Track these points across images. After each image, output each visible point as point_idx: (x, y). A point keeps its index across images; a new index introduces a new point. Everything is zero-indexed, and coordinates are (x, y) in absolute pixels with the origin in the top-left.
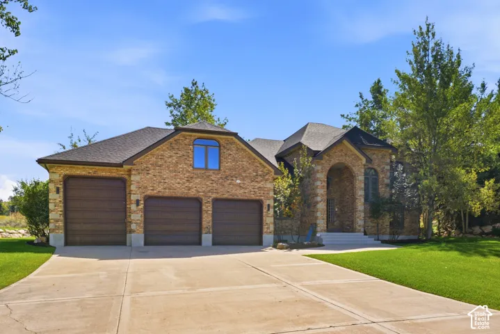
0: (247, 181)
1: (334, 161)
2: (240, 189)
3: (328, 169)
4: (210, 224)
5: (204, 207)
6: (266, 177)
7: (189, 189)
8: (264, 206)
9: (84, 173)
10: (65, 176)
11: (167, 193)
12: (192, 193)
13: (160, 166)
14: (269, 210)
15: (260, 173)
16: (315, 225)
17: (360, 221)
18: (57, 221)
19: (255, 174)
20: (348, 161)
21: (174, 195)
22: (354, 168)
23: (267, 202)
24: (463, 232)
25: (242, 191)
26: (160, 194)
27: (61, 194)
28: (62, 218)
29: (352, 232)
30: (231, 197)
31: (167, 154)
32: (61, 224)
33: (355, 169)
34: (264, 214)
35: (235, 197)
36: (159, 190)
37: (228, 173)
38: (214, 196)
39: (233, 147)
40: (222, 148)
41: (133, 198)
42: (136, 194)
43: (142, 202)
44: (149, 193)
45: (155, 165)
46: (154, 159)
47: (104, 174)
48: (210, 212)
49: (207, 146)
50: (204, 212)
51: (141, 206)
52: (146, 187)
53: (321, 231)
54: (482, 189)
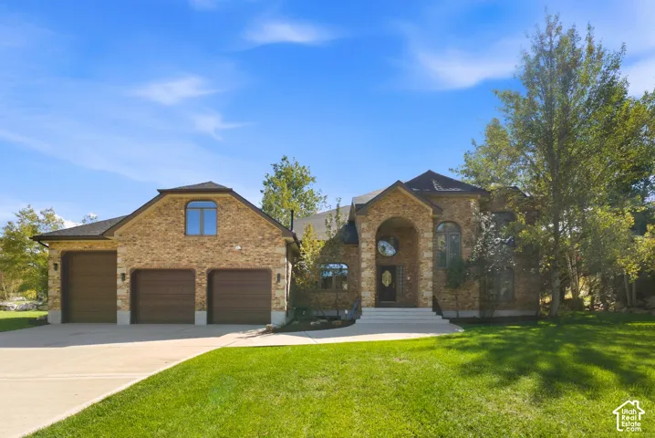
0: (251, 248)
1: (386, 216)
2: (241, 256)
3: (377, 226)
4: (205, 299)
5: (197, 280)
6: (276, 241)
7: (180, 259)
8: (273, 277)
9: (80, 248)
10: (63, 252)
11: (155, 265)
12: (184, 264)
13: (148, 235)
14: (279, 281)
15: (268, 235)
16: (359, 299)
17: (426, 293)
18: (55, 298)
19: (261, 237)
20: (407, 214)
21: (163, 267)
22: (416, 223)
23: (275, 272)
24: (629, 304)
25: (244, 259)
26: (148, 267)
27: (59, 271)
28: (59, 295)
29: (416, 307)
30: (229, 267)
31: (156, 221)
32: (58, 301)
33: (418, 225)
34: (273, 286)
35: (236, 267)
36: (146, 262)
37: (226, 238)
38: (209, 266)
39: (234, 207)
40: (219, 209)
41: (119, 271)
42: (122, 268)
43: (128, 276)
44: (136, 265)
45: (143, 234)
46: (141, 228)
47: (99, 248)
48: (205, 285)
49: (202, 208)
50: (197, 285)
51: (128, 281)
52: (132, 260)
53: (368, 306)
54: (639, 238)
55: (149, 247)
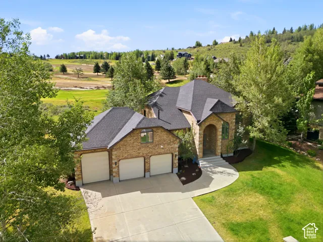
0: (166, 146)
4: (149, 168)
5: (146, 161)
6: (175, 142)
10: (81, 154)
11: (129, 157)
13: (125, 145)
14: (176, 157)
17: (219, 151)
18: (79, 175)
19: (169, 141)
20: (214, 123)
21: (132, 157)
22: (217, 126)
23: (175, 154)
25: (164, 150)
27: (80, 163)
28: (81, 173)
29: (215, 155)
30: (158, 154)
31: (129, 139)
34: (174, 159)
35: (161, 153)
36: (125, 156)
37: (157, 143)
38: (150, 154)
39: (160, 131)
40: (154, 132)
42: (115, 160)
44: (121, 158)
46: (123, 142)
47: (99, 151)
48: (149, 162)
49: (147, 132)
51: (117, 165)
52: (119, 156)
53: (200, 158)
55: (126, 150)
